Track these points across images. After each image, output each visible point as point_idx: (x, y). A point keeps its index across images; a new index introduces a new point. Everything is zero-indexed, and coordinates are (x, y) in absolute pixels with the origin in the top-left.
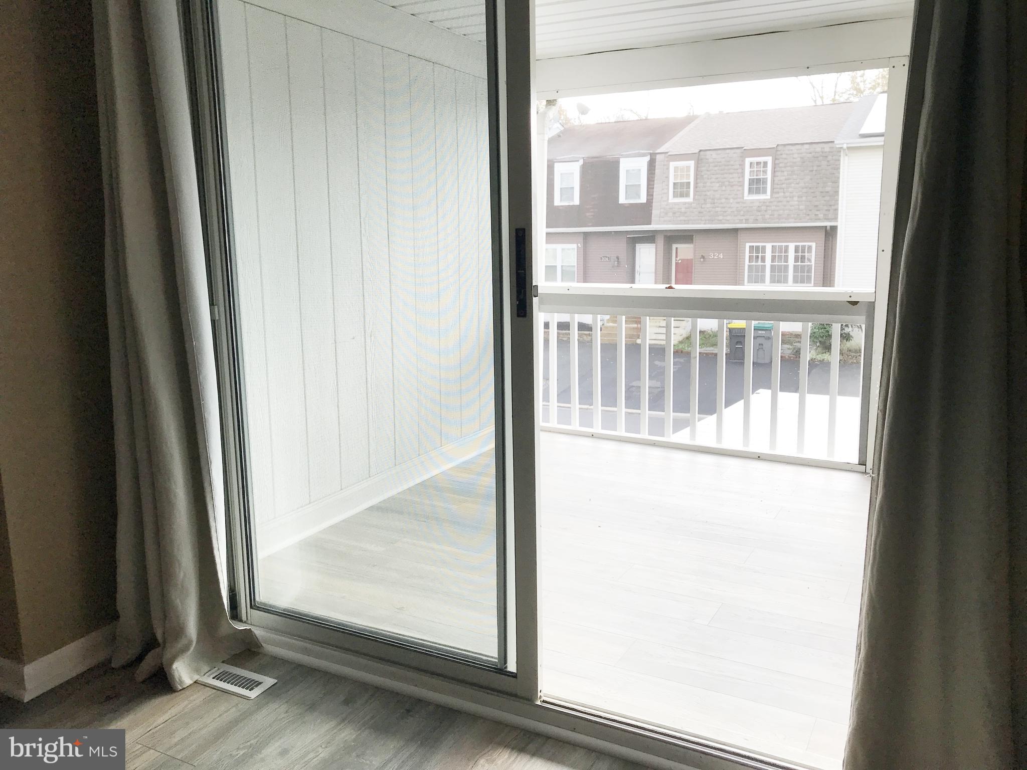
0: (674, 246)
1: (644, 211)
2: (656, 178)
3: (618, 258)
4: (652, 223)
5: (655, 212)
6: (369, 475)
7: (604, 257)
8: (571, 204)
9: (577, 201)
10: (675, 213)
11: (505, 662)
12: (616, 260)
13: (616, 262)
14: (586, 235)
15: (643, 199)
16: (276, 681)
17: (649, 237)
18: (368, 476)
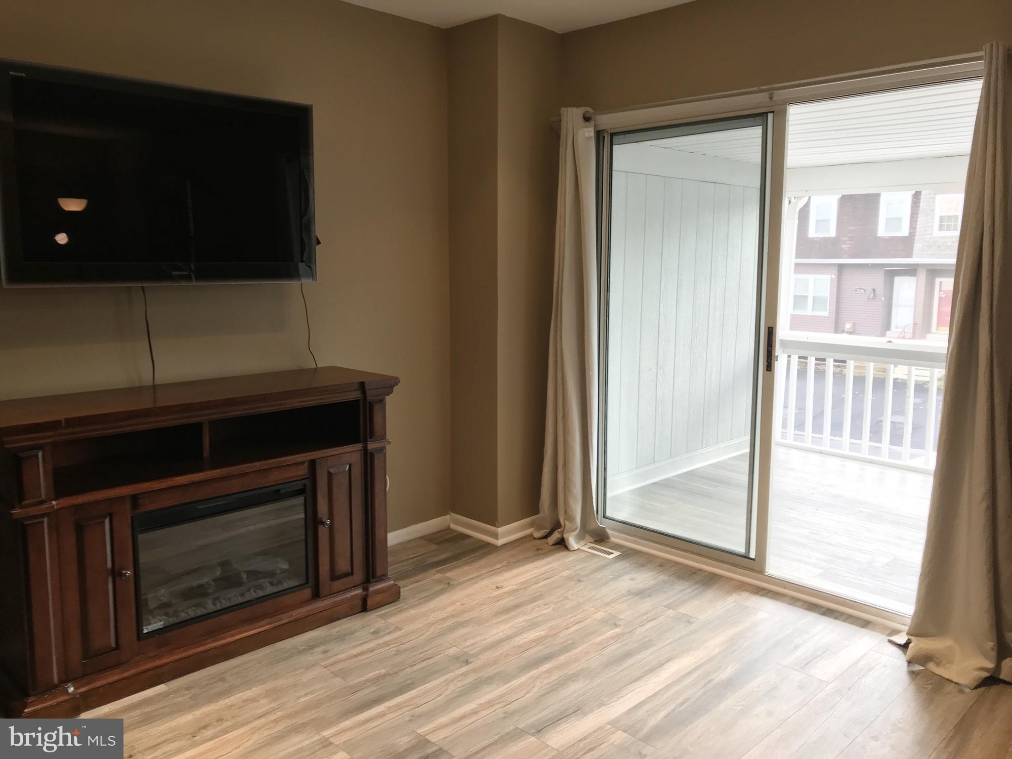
0: (938, 280)
1: (906, 244)
2: (920, 211)
3: (874, 290)
4: (913, 256)
5: (917, 246)
6: (671, 456)
7: (859, 288)
8: (827, 236)
9: (832, 233)
10: (940, 247)
11: (749, 552)
12: (872, 292)
13: (872, 295)
14: (841, 266)
15: (905, 232)
16: (621, 553)
17: (911, 270)
18: (669, 456)
